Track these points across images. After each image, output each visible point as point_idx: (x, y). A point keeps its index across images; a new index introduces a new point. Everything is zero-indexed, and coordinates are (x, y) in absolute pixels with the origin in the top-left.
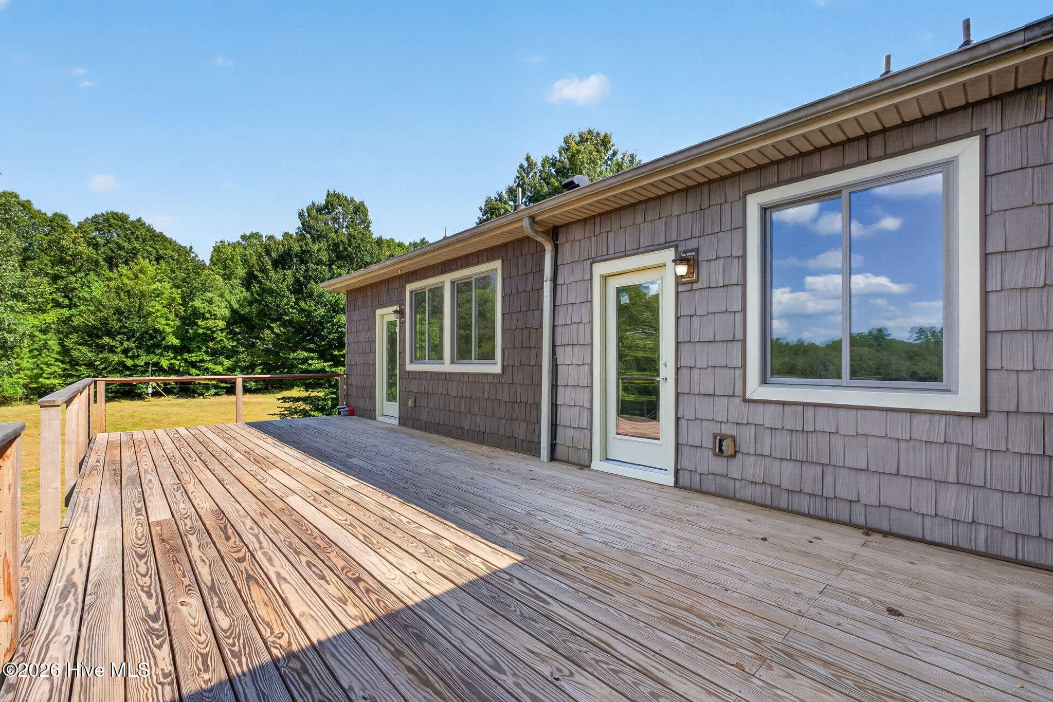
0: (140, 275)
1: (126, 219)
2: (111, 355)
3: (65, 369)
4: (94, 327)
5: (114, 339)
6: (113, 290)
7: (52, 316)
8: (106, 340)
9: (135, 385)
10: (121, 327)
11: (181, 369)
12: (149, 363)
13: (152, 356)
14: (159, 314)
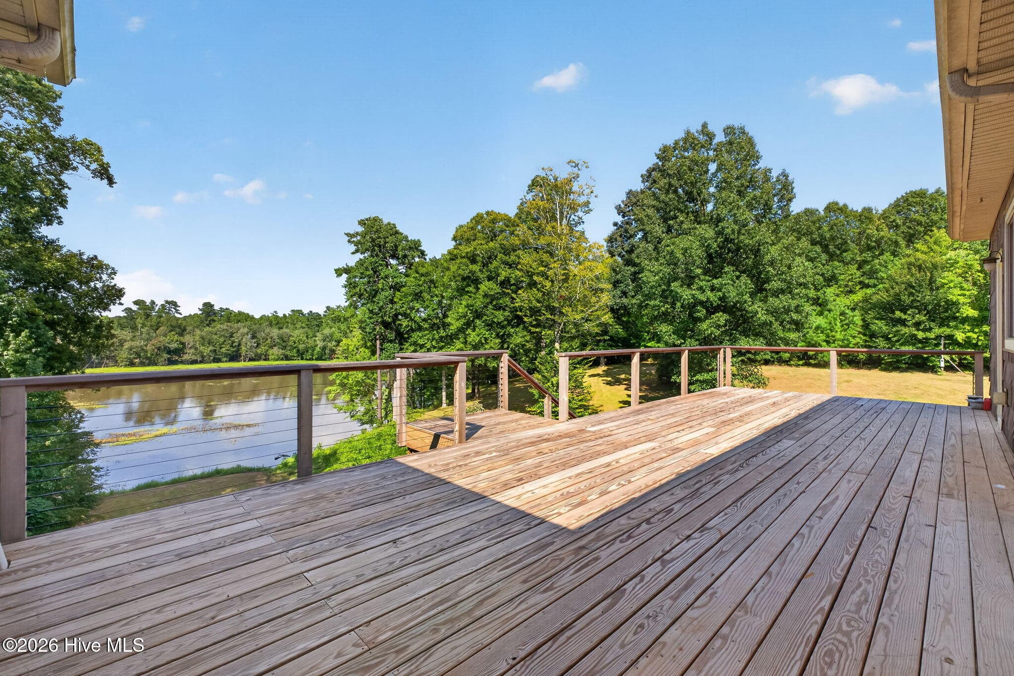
0: (935, 247)
1: (924, 194)
2: (903, 328)
3: (866, 341)
4: (888, 303)
5: (905, 313)
6: (906, 267)
7: (858, 296)
8: (898, 314)
9: (927, 358)
10: (912, 301)
11: (980, 343)
12: (941, 337)
13: (945, 329)
14: (952, 285)
